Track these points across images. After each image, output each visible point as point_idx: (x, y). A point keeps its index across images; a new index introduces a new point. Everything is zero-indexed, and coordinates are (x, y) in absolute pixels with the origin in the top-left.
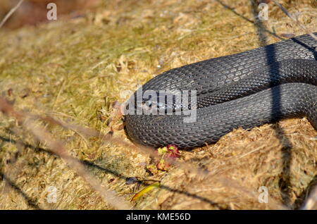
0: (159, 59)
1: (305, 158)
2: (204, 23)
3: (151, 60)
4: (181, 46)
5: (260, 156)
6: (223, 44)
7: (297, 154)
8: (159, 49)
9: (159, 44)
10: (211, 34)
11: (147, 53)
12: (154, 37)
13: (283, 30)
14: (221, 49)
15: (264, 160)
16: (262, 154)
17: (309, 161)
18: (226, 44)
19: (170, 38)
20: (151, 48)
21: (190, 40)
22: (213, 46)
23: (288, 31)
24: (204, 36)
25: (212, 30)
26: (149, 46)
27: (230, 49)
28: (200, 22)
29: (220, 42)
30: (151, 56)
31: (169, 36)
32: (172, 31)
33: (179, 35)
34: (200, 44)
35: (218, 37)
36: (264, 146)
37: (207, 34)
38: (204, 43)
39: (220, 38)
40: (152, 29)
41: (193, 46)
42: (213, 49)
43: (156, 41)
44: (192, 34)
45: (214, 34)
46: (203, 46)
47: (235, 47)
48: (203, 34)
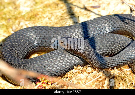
0: (12, 28)
1: (128, 82)
2: (36, 3)
3: (7, 29)
4: (26, 19)
5: (99, 83)
6: (54, 15)
7: (122, 80)
8: (11, 21)
9: (10, 18)
10: (44, 10)
11: (3, 24)
12: (5, 14)
13: (91, 3)
14: (53, 18)
15: (103, 85)
16: (100, 81)
17: (130, 84)
18: (55, 15)
19: (17, 14)
20: (5, 21)
21: (31, 15)
22: (47, 17)
23: (95, 4)
24: (40, 11)
25: (44, 7)
26: (4, 20)
27: (58, 18)
28: (34, 3)
29: (51, 15)
30: (6, 26)
31: (16, 13)
32: (17, 10)
33: (22, 12)
34: (38, 17)
35: (49, 11)
36: (100, 76)
37: (41, 10)
38: (40, 15)
39: (50, 12)
40: (3, 10)
41: (33, 18)
42: (47, 19)
43: (8, 17)
44: (31, 11)
45: (46, 10)
46: (41, 18)
47: (62, 16)
48: (38, 10)
